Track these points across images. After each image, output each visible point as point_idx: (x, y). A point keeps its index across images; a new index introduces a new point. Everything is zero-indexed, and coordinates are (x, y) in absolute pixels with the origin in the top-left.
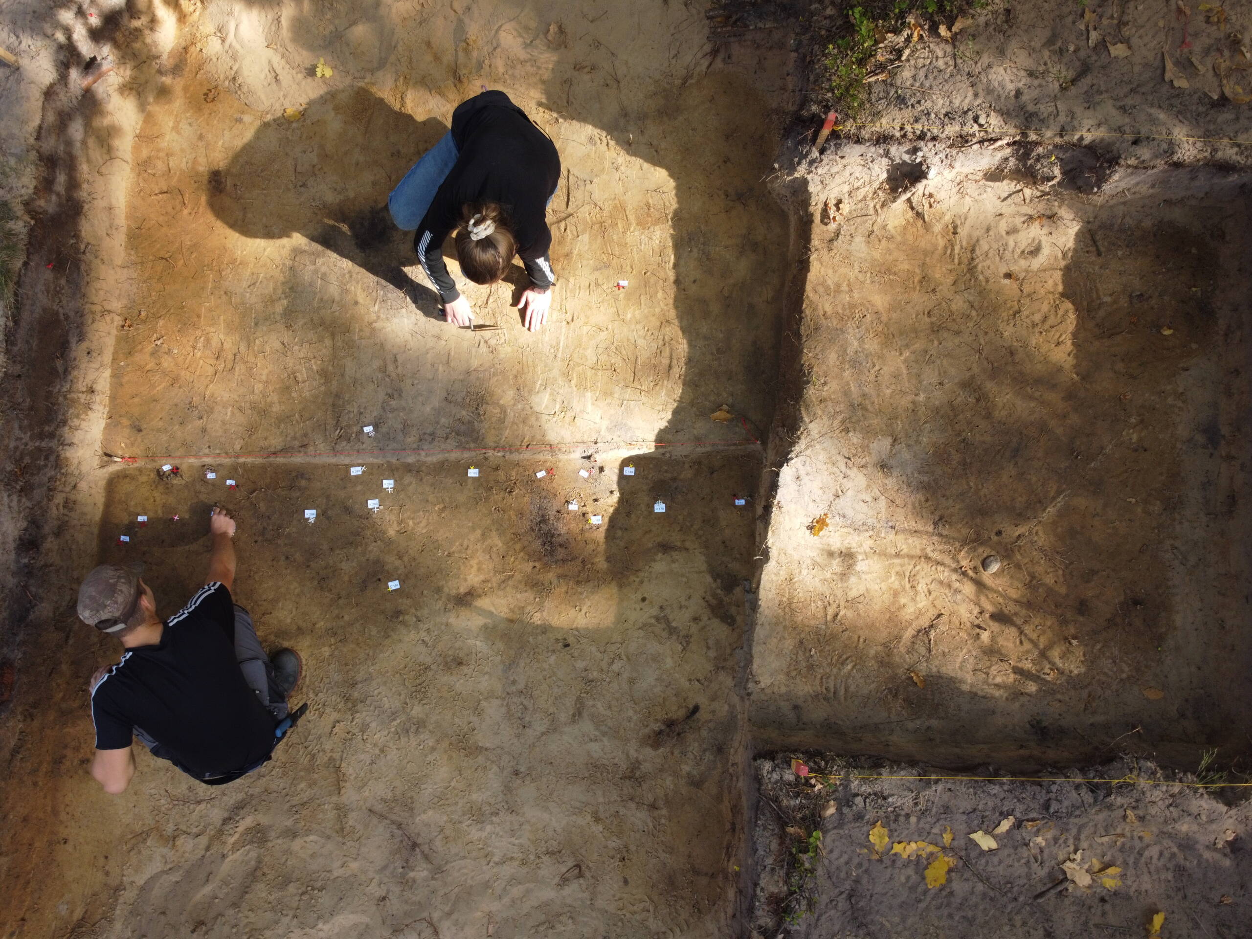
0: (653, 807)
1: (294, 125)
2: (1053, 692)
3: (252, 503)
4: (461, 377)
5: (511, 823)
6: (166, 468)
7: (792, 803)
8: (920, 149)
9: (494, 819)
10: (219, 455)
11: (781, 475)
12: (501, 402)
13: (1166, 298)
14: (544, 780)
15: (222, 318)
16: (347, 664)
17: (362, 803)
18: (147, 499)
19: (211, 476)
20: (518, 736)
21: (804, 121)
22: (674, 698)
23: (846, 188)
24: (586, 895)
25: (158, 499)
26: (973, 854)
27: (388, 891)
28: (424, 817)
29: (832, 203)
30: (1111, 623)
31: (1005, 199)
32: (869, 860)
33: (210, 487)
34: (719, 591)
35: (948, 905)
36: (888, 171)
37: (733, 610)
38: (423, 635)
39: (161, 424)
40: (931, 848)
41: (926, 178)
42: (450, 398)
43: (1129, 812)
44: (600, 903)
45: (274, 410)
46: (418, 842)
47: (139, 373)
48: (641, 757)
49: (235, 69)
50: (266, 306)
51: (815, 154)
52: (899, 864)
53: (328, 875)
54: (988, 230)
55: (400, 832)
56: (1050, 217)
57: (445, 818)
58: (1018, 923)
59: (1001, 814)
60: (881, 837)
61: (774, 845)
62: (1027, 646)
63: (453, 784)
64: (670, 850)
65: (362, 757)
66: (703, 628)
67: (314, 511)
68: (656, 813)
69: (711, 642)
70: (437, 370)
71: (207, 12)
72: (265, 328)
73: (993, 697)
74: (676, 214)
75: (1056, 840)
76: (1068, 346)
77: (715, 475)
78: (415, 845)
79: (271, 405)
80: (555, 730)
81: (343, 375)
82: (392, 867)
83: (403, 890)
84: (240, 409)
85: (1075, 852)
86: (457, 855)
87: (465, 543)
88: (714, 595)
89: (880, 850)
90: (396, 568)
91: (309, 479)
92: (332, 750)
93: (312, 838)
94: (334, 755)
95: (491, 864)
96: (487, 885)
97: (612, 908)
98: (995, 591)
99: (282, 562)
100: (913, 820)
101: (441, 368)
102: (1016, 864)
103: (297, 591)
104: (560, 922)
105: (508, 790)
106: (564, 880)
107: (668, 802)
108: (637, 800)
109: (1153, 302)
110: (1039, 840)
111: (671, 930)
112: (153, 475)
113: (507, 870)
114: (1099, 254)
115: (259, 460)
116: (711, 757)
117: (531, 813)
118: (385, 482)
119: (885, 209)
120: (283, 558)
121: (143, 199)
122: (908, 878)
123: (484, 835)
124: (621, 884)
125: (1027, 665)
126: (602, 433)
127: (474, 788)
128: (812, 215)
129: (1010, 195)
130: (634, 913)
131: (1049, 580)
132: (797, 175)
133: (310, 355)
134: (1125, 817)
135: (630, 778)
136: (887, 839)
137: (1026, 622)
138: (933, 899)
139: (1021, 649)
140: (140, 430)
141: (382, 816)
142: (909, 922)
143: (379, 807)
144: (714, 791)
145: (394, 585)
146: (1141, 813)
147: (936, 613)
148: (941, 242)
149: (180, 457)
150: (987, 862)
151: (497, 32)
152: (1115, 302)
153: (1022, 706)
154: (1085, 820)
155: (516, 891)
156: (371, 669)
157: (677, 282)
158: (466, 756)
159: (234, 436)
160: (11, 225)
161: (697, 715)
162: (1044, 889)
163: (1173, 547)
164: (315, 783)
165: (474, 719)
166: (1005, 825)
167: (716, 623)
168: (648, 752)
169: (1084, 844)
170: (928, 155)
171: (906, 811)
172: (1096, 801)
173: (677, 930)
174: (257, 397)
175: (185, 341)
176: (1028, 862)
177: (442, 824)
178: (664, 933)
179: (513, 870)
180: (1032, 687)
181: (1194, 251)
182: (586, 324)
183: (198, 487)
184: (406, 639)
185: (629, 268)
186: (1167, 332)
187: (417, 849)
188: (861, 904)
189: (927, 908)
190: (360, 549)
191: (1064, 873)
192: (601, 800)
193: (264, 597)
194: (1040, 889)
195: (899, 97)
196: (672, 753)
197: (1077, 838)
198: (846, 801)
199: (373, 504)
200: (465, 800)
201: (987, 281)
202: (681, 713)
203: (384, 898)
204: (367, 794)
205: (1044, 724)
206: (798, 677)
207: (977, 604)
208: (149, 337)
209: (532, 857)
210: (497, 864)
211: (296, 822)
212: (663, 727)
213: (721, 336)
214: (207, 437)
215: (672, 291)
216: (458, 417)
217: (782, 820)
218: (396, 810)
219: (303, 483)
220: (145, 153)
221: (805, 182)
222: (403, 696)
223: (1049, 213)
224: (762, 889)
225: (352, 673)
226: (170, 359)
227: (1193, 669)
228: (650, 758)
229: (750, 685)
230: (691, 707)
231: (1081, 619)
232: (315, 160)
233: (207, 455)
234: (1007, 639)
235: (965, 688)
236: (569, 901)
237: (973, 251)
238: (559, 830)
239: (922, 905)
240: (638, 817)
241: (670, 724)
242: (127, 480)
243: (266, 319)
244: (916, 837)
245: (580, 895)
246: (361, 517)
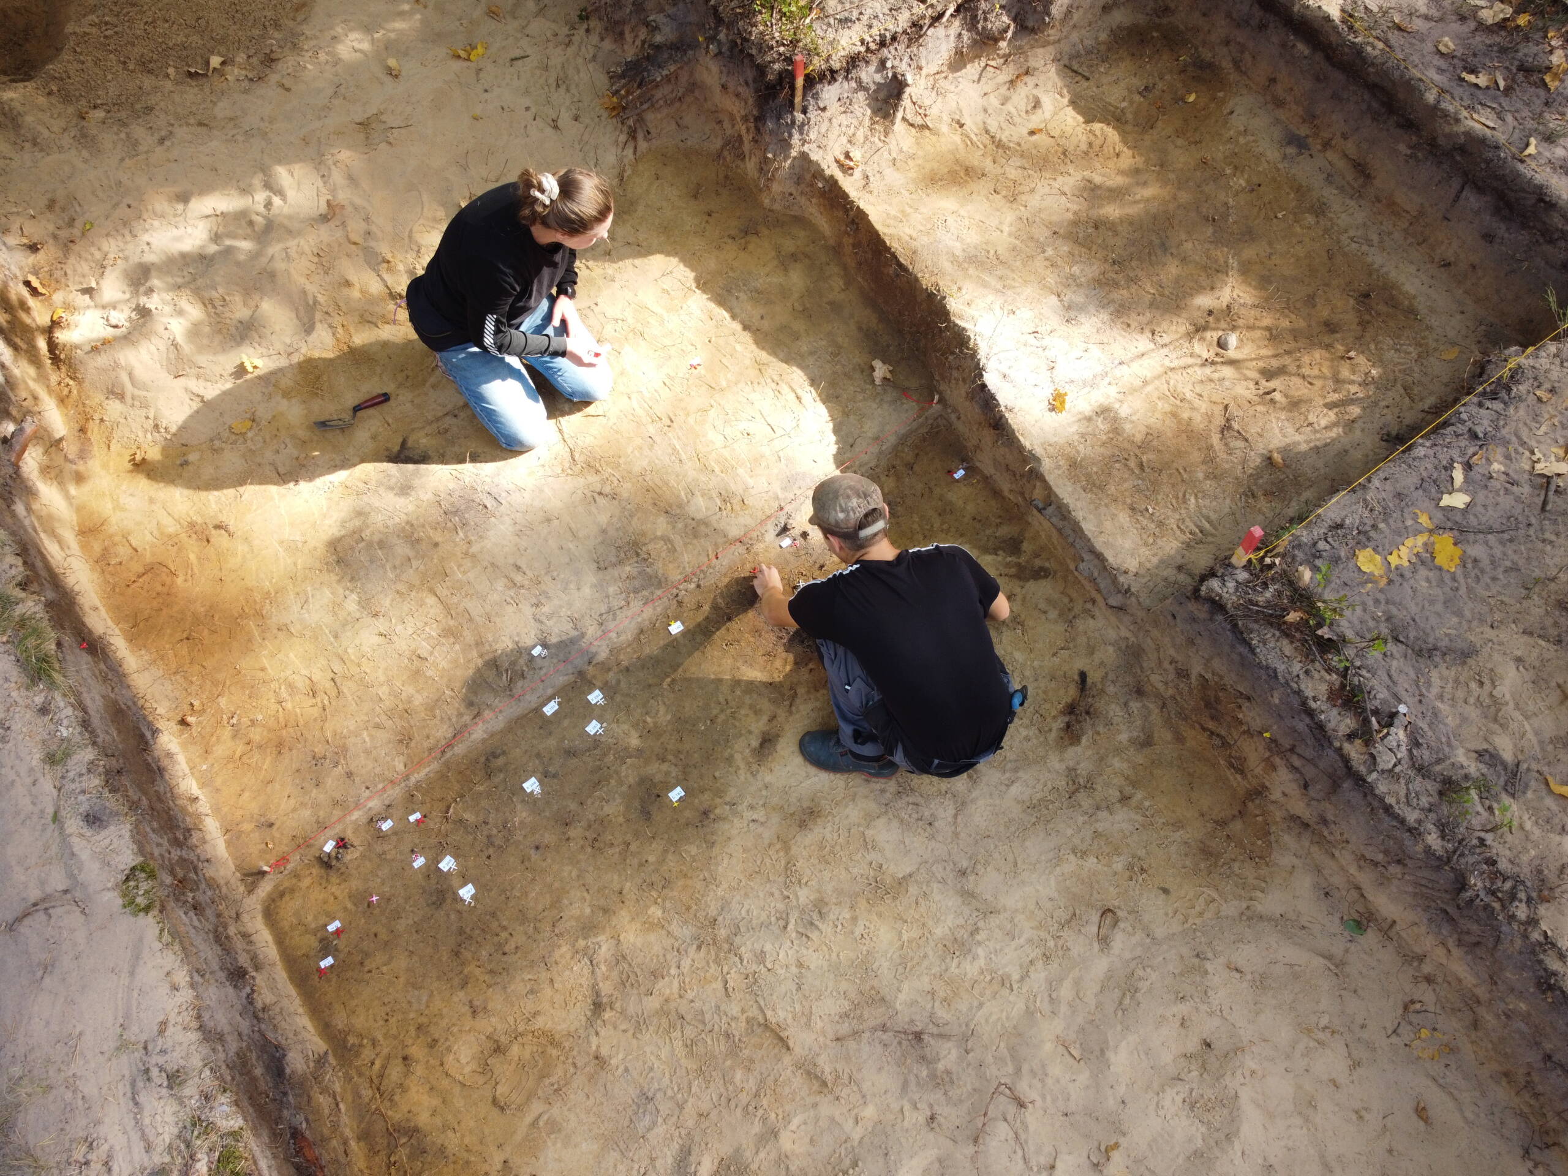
0: (1125, 799)
1: (250, 435)
2: (1376, 404)
3: (455, 822)
4: (600, 539)
5: (999, 927)
6: (329, 847)
7: (1268, 595)
8: (886, 59)
9: (978, 937)
10: (384, 789)
11: (988, 383)
12: (659, 533)
13: (1168, 77)
14: (996, 855)
15: (291, 655)
16: (688, 909)
17: (821, 1039)
18: (325, 902)
19: (386, 826)
20: (932, 837)
21: (774, 87)
22: (1053, 685)
23: (844, 140)
24: (1139, 935)
25: (338, 893)
26: (1458, 518)
27: (931, 1106)
28: (902, 997)
29: (842, 158)
30: (1363, 324)
31: (979, 80)
32: (1381, 591)
33: (394, 838)
34: (1009, 559)
35: (1482, 571)
36: (869, 105)
37: (1038, 563)
38: (749, 815)
39: (292, 801)
40: (1421, 540)
41: (907, 85)
42: (602, 565)
43: (1538, 393)
44: (1160, 932)
45: (417, 703)
46: (918, 1029)
47: (231, 766)
48: (1071, 764)
49: (151, 416)
50: (335, 614)
51: (799, 117)
52: (1408, 574)
53: (848, 1145)
54: (985, 111)
55: (891, 1034)
56: (1027, 73)
57: (926, 979)
58: (1553, 538)
59: (1445, 468)
60: (1371, 561)
61: (1288, 648)
62: (1318, 383)
63: (905, 937)
64: (1178, 825)
65: (783, 988)
66: (1024, 599)
67: (533, 780)
68: (1134, 802)
69: (1042, 605)
70: (569, 550)
71: (86, 384)
72: (349, 634)
73: (1333, 440)
74: (697, 280)
75: (1508, 457)
76: (1127, 152)
77: (916, 467)
78: (918, 1036)
79: (410, 701)
80: (963, 803)
81: (471, 620)
82: (912, 1078)
83: (945, 1094)
84: (378, 726)
85: (1533, 453)
86: (971, 1008)
87: (722, 700)
88: (1008, 565)
89: (1382, 572)
90: (667, 773)
91: (504, 753)
92: (743, 1011)
93: (796, 1121)
94: (750, 1014)
95: (1015, 987)
96: (1029, 1013)
97: (1176, 927)
98: (1252, 360)
99: (534, 856)
100: (1382, 526)
101: (571, 546)
102: (1500, 499)
103: (574, 874)
104: (1140, 979)
105: (968, 895)
106: (1104, 941)
107: (1134, 784)
108: (1104, 804)
109: (1160, 85)
110: (1496, 466)
111: (1251, 899)
112: (316, 871)
113: (1039, 976)
114: (1088, 79)
115: (435, 766)
116: (1139, 705)
117: (1011, 900)
118: (590, 697)
119: (891, 136)
120: (533, 852)
121: (122, 594)
122: (1428, 580)
123: (982, 962)
124: (1163, 896)
125: (1334, 397)
126: (781, 496)
127: (930, 923)
128: (832, 177)
129: (981, 75)
130: (1201, 914)
131: (1285, 323)
132: (794, 153)
133: (420, 624)
134: (1539, 399)
135: (1077, 790)
136: (1378, 557)
137: (1299, 367)
138: (1465, 577)
139: (1316, 388)
140: (271, 825)
141: (856, 1034)
142: (1468, 614)
143: (845, 1028)
144: (1169, 736)
145: (676, 794)
146: (1547, 386)
147: (1221, 407)
148: (957, 139)
149: (339, 820)
150: (1475, 515)
151: (410, 237)
152: (1131, 102)
153: (1363, 430)
154: (1514, 424)
155: (1066, 992)
156: (720, 892)
157: (746, 328)
158: (894, 898)
159: (388, 759)
160: (19, 610)
161: (1089, 681)
162: (1542, 498)
163: (1352, 239)
164: (752, 1061)
165: (873, 856)
166: (1458, 475)
167: (1031, 586)
168: (1072, 752)
169: (1533, 444)
170: (896, 63)
171: (1369, 522)
172: (1505, 403)
173: (1258, 894)
174: (388, 704)
175: (264, 702)
176: (1506, 489)
177: (928, 988)
178: (1248, 908)
179: (1043, 975)
180: (1355, 411)
181: (1155, 34)
182: (688, 415)
183: (379, 849)
184: (734, 832)
185: (690, 348)
186: (1192, 98)
187: (925, 1037)
188: (1412, 635)
189: (1469, 589)
190: (613, 782)
191: (1543, 476)
192: (1069, 832)
193: (540, 907)
194: (1539, 501)
195: (840, 21)
196: (1098, 733)
197: (1523, 444)
198: (1313, 556)
199: (593, 728)
200: (932, 944)
201: (1019, 144)
202: (1072, 692)
203: (932, 1118)
204: (820, 1024)
205: (1394, 433)
206: (1159, 541)
207: (1246, 379)
208: (219, 723)
209: (1051, 944)
210: (1022, 979)
211: (764, 1120)
212: (1067, 719)
213: (824, 343)
214: (357, 780)
215: (747, 337)
216: (624, 576)
217: (1274, 619)
218: (866, 1014)
219: (500, 761)
220: (97, 547)
221: (804, 156)
222: (777, 893)
223: (1023, 70)
224: (1315, 699)
225: (701, 915)
226: (259, 730)
227: (1459, 317)
228: (1081, 756)
229: (1121, 579)
230: (1076, 677)
231: (1338, 336)
232: (295, 453)
233: (369, 798)
234: (1298, 389)
235: (1304, 447)
236: (1128, 955)
237: (987, 132)
238: (1055, 895)
239: (1463, 591)
240: (1120, 821)
241: (1071, 709)
242: (287, 897)
243: (344, 625)
244: (1399, 539)
245: (1134, 940)
246: (589, 750)
